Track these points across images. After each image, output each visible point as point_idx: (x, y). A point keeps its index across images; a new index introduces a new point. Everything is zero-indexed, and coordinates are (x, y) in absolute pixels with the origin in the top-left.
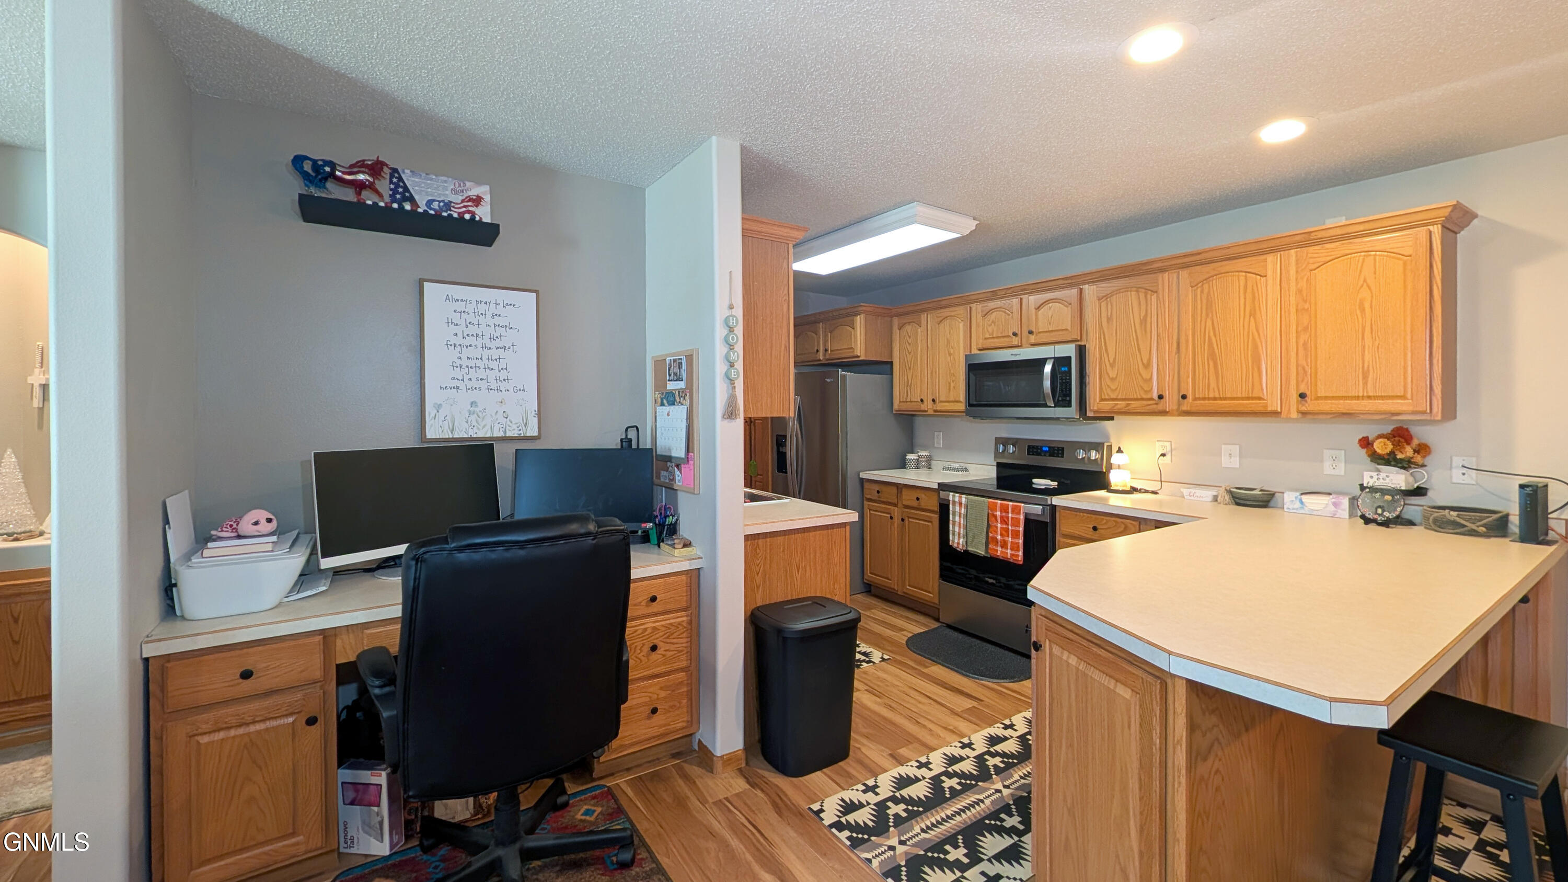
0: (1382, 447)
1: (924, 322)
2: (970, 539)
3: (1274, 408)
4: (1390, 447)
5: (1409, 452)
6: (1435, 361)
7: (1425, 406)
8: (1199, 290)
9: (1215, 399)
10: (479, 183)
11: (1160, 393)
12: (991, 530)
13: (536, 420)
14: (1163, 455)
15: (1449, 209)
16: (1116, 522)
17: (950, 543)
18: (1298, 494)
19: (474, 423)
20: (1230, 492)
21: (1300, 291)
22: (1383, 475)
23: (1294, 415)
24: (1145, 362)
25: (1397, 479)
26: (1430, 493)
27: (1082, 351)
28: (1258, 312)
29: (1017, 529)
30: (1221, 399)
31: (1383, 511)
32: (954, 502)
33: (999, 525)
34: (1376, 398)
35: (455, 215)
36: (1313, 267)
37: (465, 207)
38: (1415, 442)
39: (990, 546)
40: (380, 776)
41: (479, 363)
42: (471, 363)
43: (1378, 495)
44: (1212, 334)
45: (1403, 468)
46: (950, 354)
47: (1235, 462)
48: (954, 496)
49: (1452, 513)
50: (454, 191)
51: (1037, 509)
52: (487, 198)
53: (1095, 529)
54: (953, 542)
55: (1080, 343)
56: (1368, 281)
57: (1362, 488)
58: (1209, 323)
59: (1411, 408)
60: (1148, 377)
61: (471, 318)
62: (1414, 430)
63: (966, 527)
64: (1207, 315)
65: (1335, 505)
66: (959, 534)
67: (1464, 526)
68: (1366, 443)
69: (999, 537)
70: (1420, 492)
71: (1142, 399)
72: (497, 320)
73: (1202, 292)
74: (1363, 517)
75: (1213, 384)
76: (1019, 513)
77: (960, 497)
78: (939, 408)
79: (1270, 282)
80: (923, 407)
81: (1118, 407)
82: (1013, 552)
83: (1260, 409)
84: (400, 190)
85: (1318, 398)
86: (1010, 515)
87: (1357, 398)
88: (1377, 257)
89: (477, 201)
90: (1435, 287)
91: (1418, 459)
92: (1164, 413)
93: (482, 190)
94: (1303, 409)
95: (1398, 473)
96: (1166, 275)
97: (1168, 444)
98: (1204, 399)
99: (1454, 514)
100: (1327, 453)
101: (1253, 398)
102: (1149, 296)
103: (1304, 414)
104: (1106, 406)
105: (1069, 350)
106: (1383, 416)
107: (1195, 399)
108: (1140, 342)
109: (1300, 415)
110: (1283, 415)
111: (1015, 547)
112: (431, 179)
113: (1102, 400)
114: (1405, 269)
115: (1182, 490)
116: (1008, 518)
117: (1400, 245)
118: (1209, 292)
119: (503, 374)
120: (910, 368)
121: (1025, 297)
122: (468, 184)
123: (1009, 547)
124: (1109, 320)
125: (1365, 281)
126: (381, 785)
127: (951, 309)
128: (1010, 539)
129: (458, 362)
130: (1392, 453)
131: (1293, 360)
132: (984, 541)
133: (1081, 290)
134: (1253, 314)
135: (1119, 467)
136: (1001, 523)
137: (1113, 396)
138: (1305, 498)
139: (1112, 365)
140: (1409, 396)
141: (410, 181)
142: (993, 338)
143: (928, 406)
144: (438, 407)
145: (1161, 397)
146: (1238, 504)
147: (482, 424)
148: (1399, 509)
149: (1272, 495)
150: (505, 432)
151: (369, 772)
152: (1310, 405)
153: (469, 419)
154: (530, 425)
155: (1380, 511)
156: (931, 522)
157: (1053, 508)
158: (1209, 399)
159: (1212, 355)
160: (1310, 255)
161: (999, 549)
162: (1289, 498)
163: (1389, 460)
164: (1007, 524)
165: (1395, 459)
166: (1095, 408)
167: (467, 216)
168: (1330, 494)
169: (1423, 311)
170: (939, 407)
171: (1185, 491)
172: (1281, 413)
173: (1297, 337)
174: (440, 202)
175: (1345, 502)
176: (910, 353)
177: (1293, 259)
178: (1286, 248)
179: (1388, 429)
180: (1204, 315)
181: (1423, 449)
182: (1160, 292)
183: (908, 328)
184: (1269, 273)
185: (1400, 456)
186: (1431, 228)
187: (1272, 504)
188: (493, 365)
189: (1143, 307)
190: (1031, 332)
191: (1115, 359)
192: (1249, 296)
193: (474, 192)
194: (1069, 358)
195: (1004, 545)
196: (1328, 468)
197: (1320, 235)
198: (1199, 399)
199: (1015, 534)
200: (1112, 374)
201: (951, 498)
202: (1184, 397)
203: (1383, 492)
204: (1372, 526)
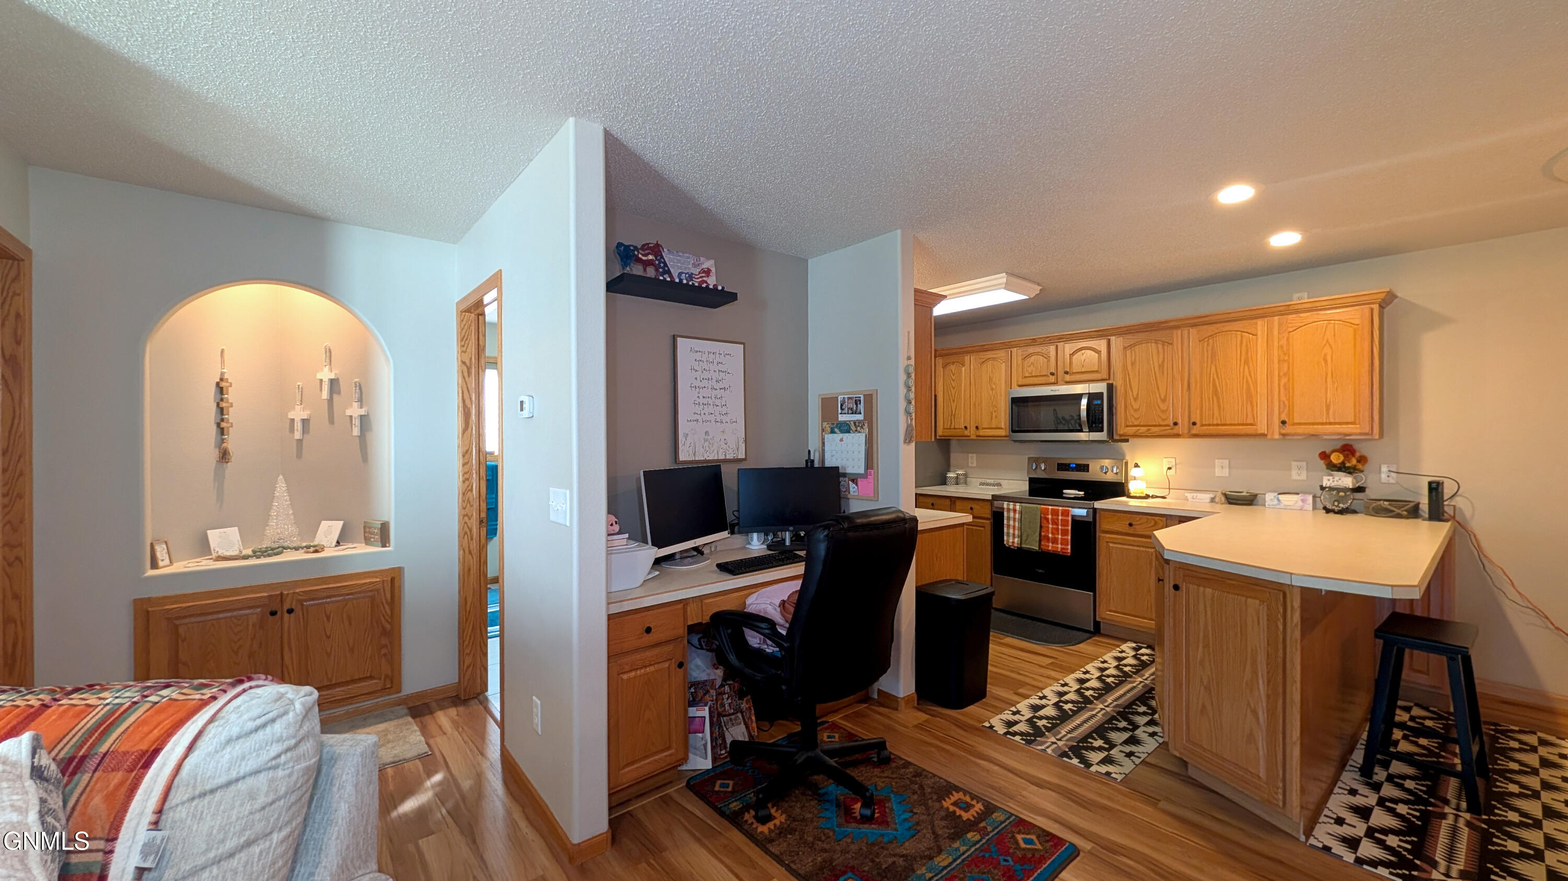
0: (1336, 458)
1: (967, 362)
2: (1024, 538)
3: (1262, 432)
4: (1342, 458)
5: (1354, 461)
6: (1374, 399)
7: (1367, 430)
8: (1206, 343)
9: (1217, 425)
10: (708, 259)
11: (1175, 421)
12: (1043, 530)
13: (744, 445)
14: (1169, 468)
15: (1385, 294)
16: (1148, 519)
17: (1005, 543)
18: (1276, 494)
19: (707, 449)
20: (1225, 495)
21: (1281, 347)
22: (1337, 478)
23: (1277, 436)
24: (1163, 397)
25: (1347, 481)
26: (1367, 490)
27: (1110, 388)
28: (1250, 362)
29: (1066, 528)
30: (1223, 425)
31: (1339, 503)
32: (1009, 510)
33: (1050, 526)
34: (1335, 423)
35: (696, 284)
36: (1291, 330)
37: (701, 277)
38: (1358, 454)
39: (1043, 543)
40: (704, 710)
41: (710, 401)
42: (705, 401)
43: (1335, 492)
44: (1215, 376)
45: (1350, 473)
46: (992, 389)
47: (1226, 472)
48: (1008, 505)
49: (1385, 503)
50: (695, 265)
51: (1082, 512)
52: (713, 270)
53: (1130, 525)
54: (1008, 541)
55: (1108, 382)
56: (1330, 340)
57: (1322, 488)
58: (1213, 368)
59: (1358, 431)
60: (1165, 408)
61: (705, 366)
62: (1356, 446)
63: (1020, 529)
64: (1212, 363)
65: (1303, 501)
66: (1014, 535)
67: (1392, 511)
68: (1324, 456)
69: (1050, 535)
70: (1360, 489)
71: (1160, 426)
72: (721, 367)
73: (1208, 345)
74: (1325, 508)
75: (1216, 414)
76: (1068, 516)
77: (1015, 506)
78: (981, 434)
79: (1260, 340)
80: (967, 433)
81: (1140, 431)
82: (1063, 547)
83: (1253, 432)
84: (662, 265)
85: (1294, 424)
86: (1060, 517)
87: (1322, 424)
88: (1336, 326)
89: (708, 272)
90: (1374, 347)
91: (1360, 466)
92: (1177, 436)
93: (709, 264)
94: (1284, 432)
95: (1346, 476)
96: (1179, 332)
97: (1173, 460)
98: (1209, 425)
99: (1386, 503)
100: (1294, 464)
101: (1247, 425)
102: (1166, 347)
103: (1284, 435)
104: (1131, 430)
105: (1101, 388)
106: (1339, 437)
107: (1202, 425)
108: (1159, 381)
109: (1281, 437)
110: (1269, 437)
111: (1064, 542)
112: (680, 256)
113: (1127, 426)
114: (1355, 336)
115: (1186, 494)
116: (1058, 519)
117: (1352, 317)
118: (1213, 347)
119: (724, 410)
120: (954, 401)
121: (1060, 345)
122: (702, 259)
123: (1059, 542)
124: (1133, 364)
125: (1327, 341)
126: (705, 717)
127: (994, 352)
128: (1060, 537)
129: (698, 400)
130: (1343, 463)
131: (1276, 397)
132: (1038, 539)
133: (1109, 340)
134: (1246, 362)
135: (1135, 478)
136: (1052, 524)
137: (1136, 423)
138: (1281, 497)
139: (1136, 399)
140: (1357, 422)
141: (667, 257)
142: (1032, 376)
143: (972, 432)
144: (686, 435)
145: (1176, 424)
146: (1230, 503)
147: (712, 449)
148: (1350, 502)
149: (1256, 496)
150: (725, 455)
151: (695, 708)
152: (1288, 429)
153: (705, 445)
154: (740, 449)
155: (1336, 503)
156: (984, 527)
157: (1095, 510)
158: (1213, 425)
159: (1216, 392)
160: (1289, 321)
161: (1050, 544)
162: (1270, 497)
163: (1341, 468)
164: (1057, 524)
165: (1345, 467)
166: (1121, 433)
167: (704, 285)
168: (1298, 494)
169: (1367, 364)
170: (982, 432)
171: (1189, 495)
172: (1266, 435)
173: (1279, 380)
174: (686, 274)
175: (1310, 498)
176: (954, 388)
177: (1276, 323)
178: (1273, 315)
179: (1339, 445)
180: (1209, 363)
181: (1363, 460)
182: (1175, 343)
183: (953, 367)
184: (1259, 333)
185: (1348, 465)
186: (1372, 306)
187: (1255, 502)
188: (718, 402)
189: (1161, 356)
190: (1066, 373)
191: (1138, 395)
192: (1244, 349)
193: (705, 266)
194: (1102, 394)
195: (1055, 541)
196: (1295, 475)
197: (1296, 307)
198: (1205, 425)
199: (1064, 533)
200: (1136, 406)
201: (1005, 506)
202: (1194, 424)
203: (1339, 490)
204: (1331, 515)
